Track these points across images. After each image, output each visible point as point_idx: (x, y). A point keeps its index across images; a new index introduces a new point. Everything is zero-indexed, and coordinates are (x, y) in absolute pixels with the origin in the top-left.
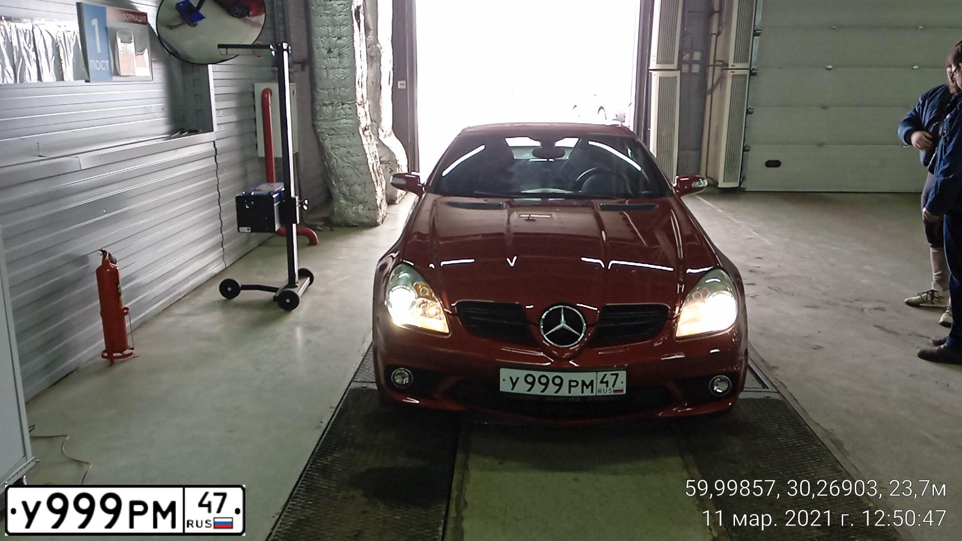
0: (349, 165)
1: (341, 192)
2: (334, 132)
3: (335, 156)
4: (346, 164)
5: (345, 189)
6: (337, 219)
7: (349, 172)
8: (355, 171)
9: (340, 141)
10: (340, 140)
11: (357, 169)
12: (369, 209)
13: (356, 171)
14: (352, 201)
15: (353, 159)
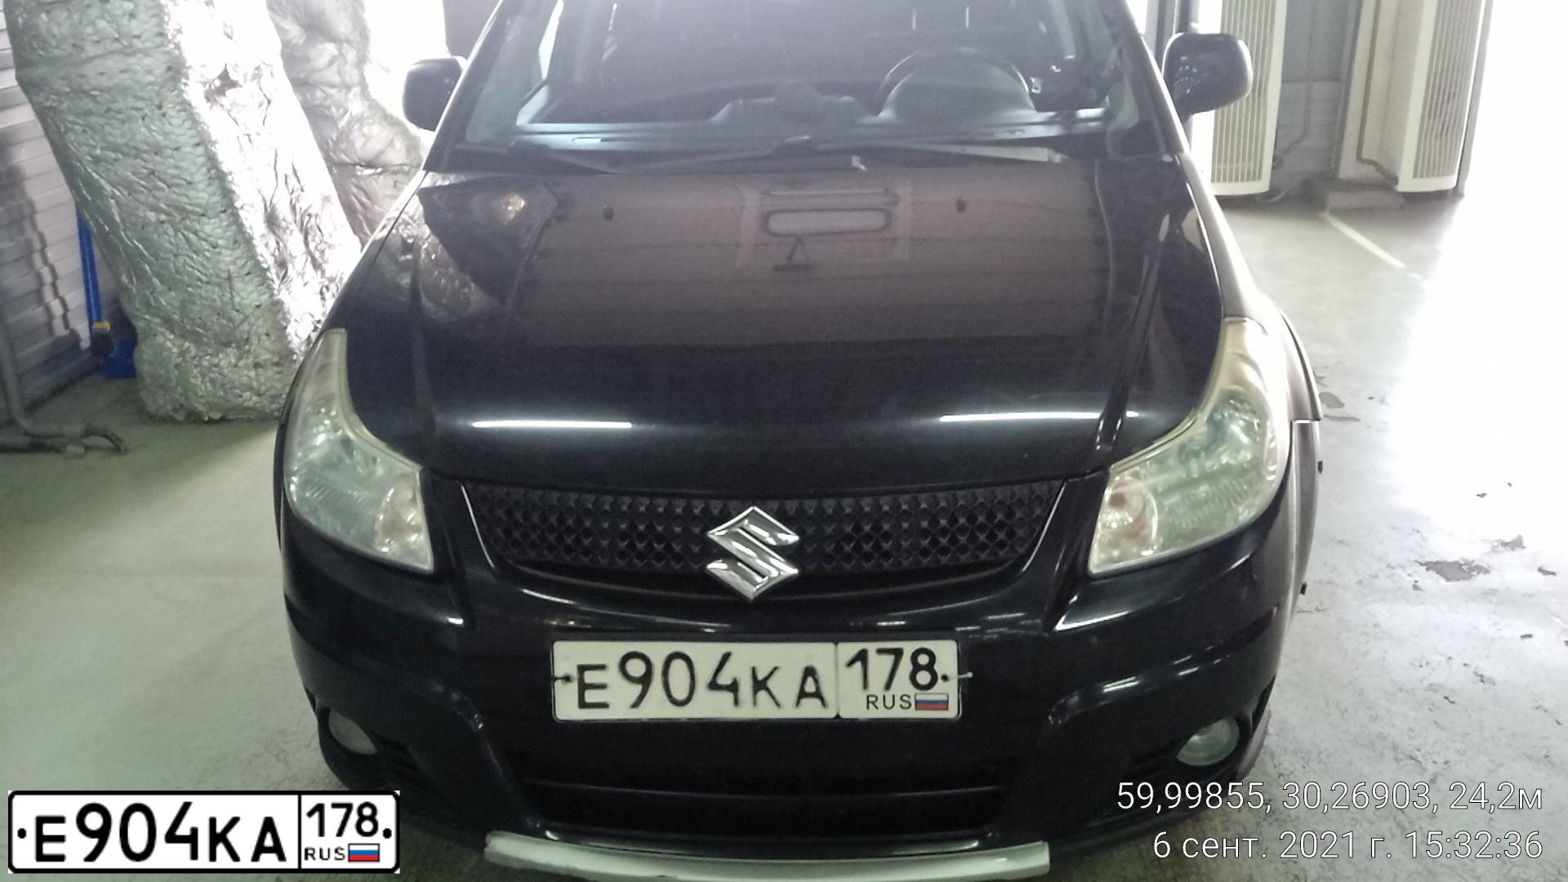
0: (163, 217)
1: (155, 310)
2: (91, 106)
3: (108, 188)
4: (152, 216)
5: (167, 300)
6: (157, 402)
7: (168, 239)
8: (187, 239)
9: (117, 135)
10: (117, 132)
11: (195, 233)
12: (257, 365)
13: (192, 236)
14: (197, 339)
15: (174, 196)
